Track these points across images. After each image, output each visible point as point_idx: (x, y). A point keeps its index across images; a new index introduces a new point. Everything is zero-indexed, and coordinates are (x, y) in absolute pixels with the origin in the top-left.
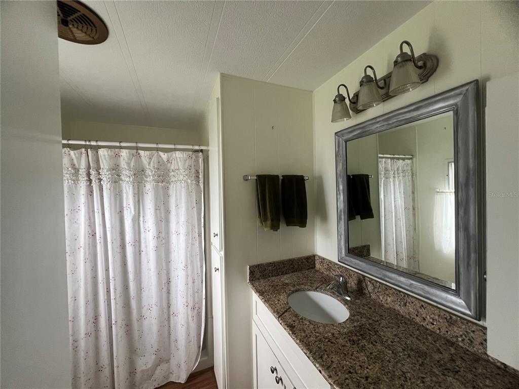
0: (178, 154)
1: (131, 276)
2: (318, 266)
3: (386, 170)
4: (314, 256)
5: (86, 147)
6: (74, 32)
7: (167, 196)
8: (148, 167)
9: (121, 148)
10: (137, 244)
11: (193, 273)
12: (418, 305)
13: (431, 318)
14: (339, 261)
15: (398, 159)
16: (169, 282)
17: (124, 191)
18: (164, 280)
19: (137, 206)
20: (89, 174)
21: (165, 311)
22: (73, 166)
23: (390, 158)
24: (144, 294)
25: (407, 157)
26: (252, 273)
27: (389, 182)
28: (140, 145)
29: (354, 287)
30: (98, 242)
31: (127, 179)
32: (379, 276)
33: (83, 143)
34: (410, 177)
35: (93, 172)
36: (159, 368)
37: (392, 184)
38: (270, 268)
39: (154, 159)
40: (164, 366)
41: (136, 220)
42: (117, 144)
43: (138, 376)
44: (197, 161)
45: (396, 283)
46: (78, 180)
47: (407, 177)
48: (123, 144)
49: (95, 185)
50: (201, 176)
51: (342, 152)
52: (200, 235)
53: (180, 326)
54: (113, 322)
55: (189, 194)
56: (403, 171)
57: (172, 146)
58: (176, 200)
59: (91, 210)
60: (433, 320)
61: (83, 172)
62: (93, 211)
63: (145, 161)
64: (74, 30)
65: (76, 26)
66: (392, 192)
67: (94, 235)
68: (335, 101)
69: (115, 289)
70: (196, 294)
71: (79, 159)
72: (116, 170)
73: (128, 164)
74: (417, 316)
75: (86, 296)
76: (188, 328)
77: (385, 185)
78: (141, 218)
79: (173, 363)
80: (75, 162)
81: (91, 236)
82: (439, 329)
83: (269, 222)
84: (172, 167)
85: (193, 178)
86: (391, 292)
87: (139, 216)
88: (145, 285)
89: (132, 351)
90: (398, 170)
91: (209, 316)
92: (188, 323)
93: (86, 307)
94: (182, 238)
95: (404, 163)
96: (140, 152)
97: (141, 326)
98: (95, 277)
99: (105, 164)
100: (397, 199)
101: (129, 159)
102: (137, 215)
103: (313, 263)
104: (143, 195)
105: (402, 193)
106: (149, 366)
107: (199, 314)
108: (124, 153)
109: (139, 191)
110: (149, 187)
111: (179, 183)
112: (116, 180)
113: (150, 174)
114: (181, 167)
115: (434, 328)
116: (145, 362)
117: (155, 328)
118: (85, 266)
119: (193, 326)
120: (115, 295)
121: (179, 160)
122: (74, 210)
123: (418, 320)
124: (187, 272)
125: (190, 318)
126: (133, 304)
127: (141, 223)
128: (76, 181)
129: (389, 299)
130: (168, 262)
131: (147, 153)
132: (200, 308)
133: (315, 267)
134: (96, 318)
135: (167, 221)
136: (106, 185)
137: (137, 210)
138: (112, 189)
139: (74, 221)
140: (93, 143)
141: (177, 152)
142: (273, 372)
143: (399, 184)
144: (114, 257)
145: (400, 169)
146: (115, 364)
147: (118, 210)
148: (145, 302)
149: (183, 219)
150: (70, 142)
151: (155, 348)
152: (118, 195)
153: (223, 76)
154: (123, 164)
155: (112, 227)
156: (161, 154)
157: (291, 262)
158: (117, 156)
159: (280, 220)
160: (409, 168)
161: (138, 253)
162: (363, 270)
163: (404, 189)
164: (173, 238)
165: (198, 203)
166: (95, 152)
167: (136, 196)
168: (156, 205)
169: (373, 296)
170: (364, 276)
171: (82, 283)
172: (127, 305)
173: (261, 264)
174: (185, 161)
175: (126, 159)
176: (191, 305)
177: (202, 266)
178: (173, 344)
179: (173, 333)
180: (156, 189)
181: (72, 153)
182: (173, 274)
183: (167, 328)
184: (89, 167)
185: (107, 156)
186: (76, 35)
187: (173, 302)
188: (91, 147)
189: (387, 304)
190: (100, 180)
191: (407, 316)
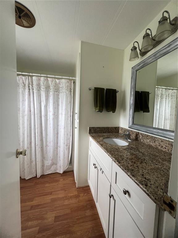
0: (63, 80)
1: (43, 129)
2: (120, 131)
3: (162, 94)
4: (119, 127)
5: (28, 76)
6: (23, 22)
7: (58, 98)
8: (51, 85)
9: (41, 76)
10: (46, 116)
11: (67, 131)
12: (160, 141)
13: (165, 146)
14: (129, 128)
15: (169, 89)
16: (58, 134)
17: (42, 94)
18: (56, 133)
19: (46, 101)
20: (29, 87)
21: (56, 145)
22: (23, 83)
23: (165, 88)
24: (48, 137)
25: (174, 88)
26: (90, 130)
27: (163, 100)
28: (48, 76)
29: (134, 137)
30: (32, 114)
31: (43, 90)
32: (145, 131)
33: (27, 74)
34: (175, 99)
35: (30, 86)
36: (53, 166)
37: (164, 101)
38: (98, 129)
39: (54, 82)
40: (55, 166)
41: (46, 106)
42: (40, 75)
43: (45, 167)
44: (71, 84)
45: (152, 133)
46: (25, 89)
47: (173, 99)
48: (42, 75)
49: (31, 91)
50: (72, 90)
51: (134, 77)
52: (71, 116)
53: (61, 151)
54: (37, 145)
55: (67, 98)
56: (172, 96)
57: (61, 77)
58: (62, 100)
59: (30, 101)
60: (166, 146)
61: (27, 85)
62: (30, 102)
63: (50, 82)
64: (23, 21)
65: (24, 19)
66: (164, 105)
67: (31, 111)
68: (132, 50)
69: (38, 132)
70: (68, 140)
71: (26, 80)
72: (39, 85)
73: (44, 83)
74: (159, 146)
75: (27, 134)
76: (64, 153)
77: (161, 102)
78: (48, 106)
79: (58, 165)
80: (24, 82)
81: (29, 111)
82: (168, 150)
83: (98, 108)
84: (61, 86)
85: (69, 91)
86: (149, 137)
87: (47, 105)
88: (48, 133)
89: (43, 158)
90: (169, 94)
91: (73, 150)
92: (64, 150)
93: (27, 138)
94: (64, 116)
95: (173, 91)
96: (48, 78)
97: (46, 149)
98: (31, 127)
99: (35, 83)
100: (166, 110)
101: (44, 81)
102: (46, 105)
103: (118, 130)
104: (49, 97)
105: (170, 107)
106: (49, 164)
107: (69, 148)
108: (42, 79)
109: (47, 95)
110: (51, 93)
111: (63, 93)
112: (39, 90)
113: (52, 88)
114: (64, 86)
115: (166, 150)
116: (48, 163)
117: (52, 151)
118: (27, 122)
119: (66, 152)
120: (37, 135)
121: (63, 83)
122: (24, 100)
123: (159, 147)
124: (65, 130)
125: (65, 149)
126: (44, 139)
127: (48, 108)
128: (24, 89)
129: (148, 141)
130: (58, 126)
131: (51, 79)
132: (69, 146)
133: (119, 132)
134: (31, 143)
135: (58, 109)
136: (35, 91)
137: (46, 102)
138: (37, 93)
139: (23, 104)
140: (31, 74)
141: (63, 79)
142: (94, 165)
143: (168, 102)
144: (37, 120)
145: (170, 94)
146: (37, 161)
147: (39, 102)
148: (48, 140)
149: (64, 108)
150: (23, 73)
151: (51, 158)
152: (39, 96)
153: (82, 42)
154: (42, 83)
155: (37, 108)
156: (56, 80)
157: (108, 128)
158: (39, 80)
159: (103, 108)
160: (175, 94)
161: (46, 120)
162: (138, 129)
163: (171, 105)
164: (60, 116)
165: (70, 102)
166: (31, 78)
167: (46, 97)
168: (54, 102)
169: (142, 141)
170: (138, 133)
171: (26, 128)
172: (42, 140)
173: (94, 127)
174: (66, 84)
175: (43, 81)
176: (66, 144)
177: (71, 129)
178: (58, 158)
179: (58, 154)
180: (54, 94)
181: (23, 77)
182: (60, 131)
183: (56, 151)
184: (29, 84)
185: (36, 80)
186: (24, 23)
187: (59, 142)
188: (30, 76)
189: (147, 143)
190: (33, 89)
191: (155, 147)
